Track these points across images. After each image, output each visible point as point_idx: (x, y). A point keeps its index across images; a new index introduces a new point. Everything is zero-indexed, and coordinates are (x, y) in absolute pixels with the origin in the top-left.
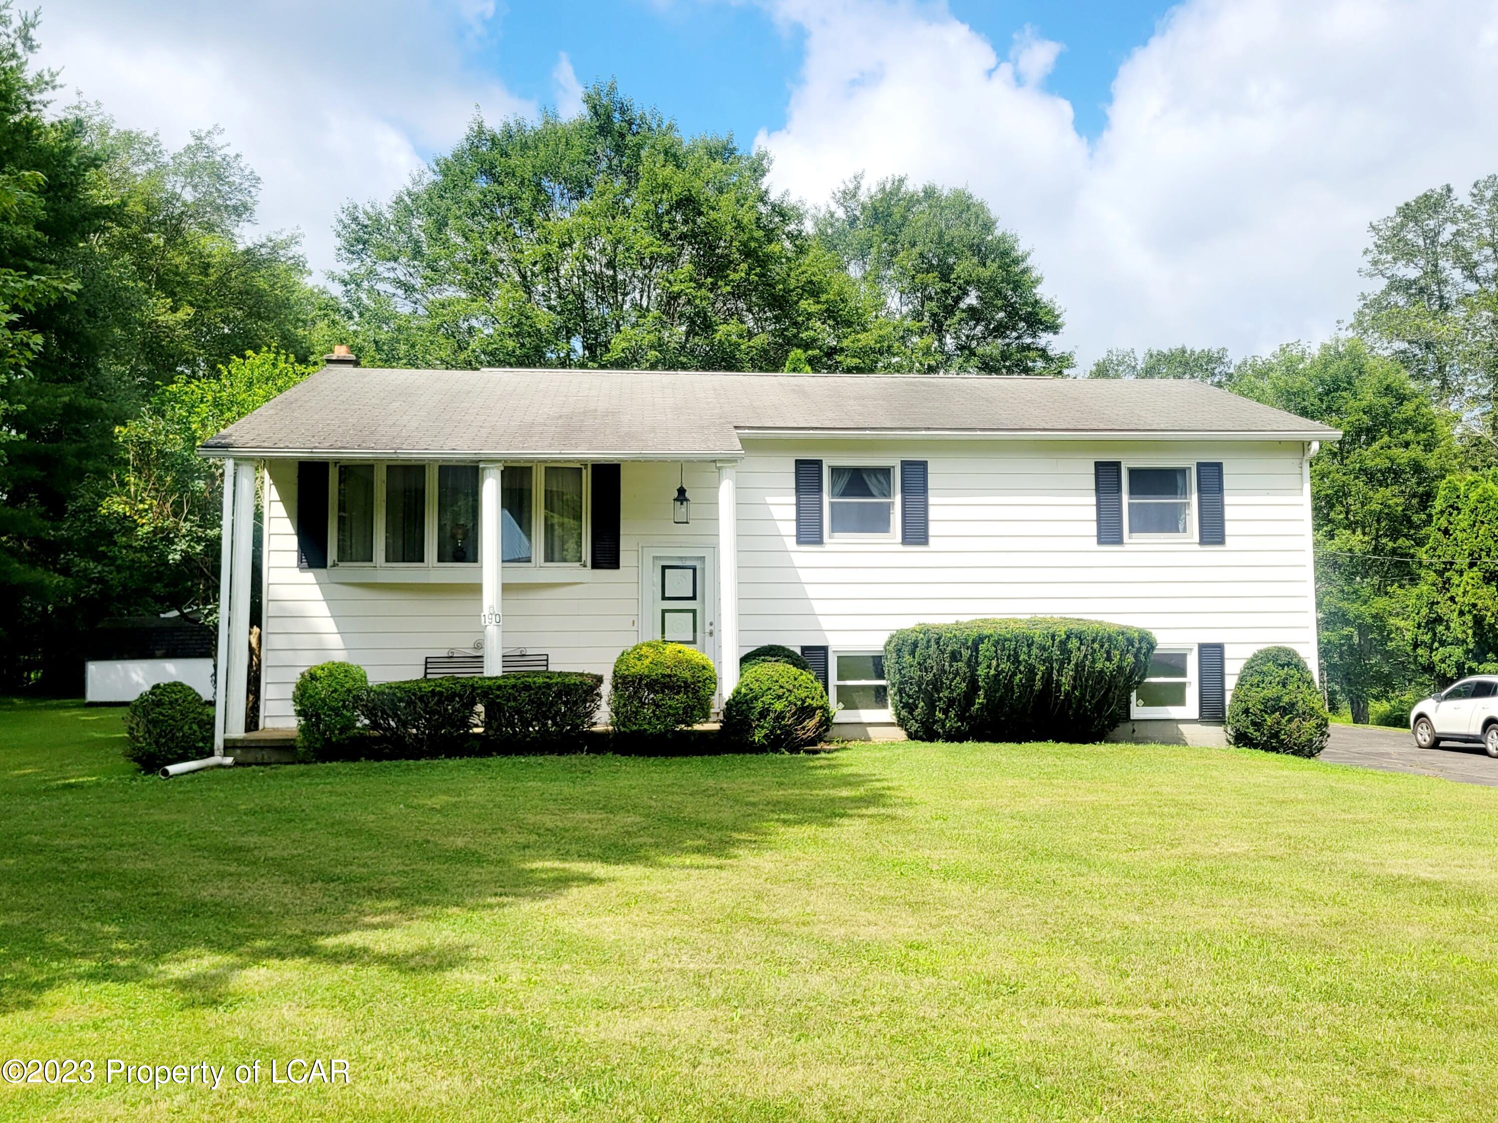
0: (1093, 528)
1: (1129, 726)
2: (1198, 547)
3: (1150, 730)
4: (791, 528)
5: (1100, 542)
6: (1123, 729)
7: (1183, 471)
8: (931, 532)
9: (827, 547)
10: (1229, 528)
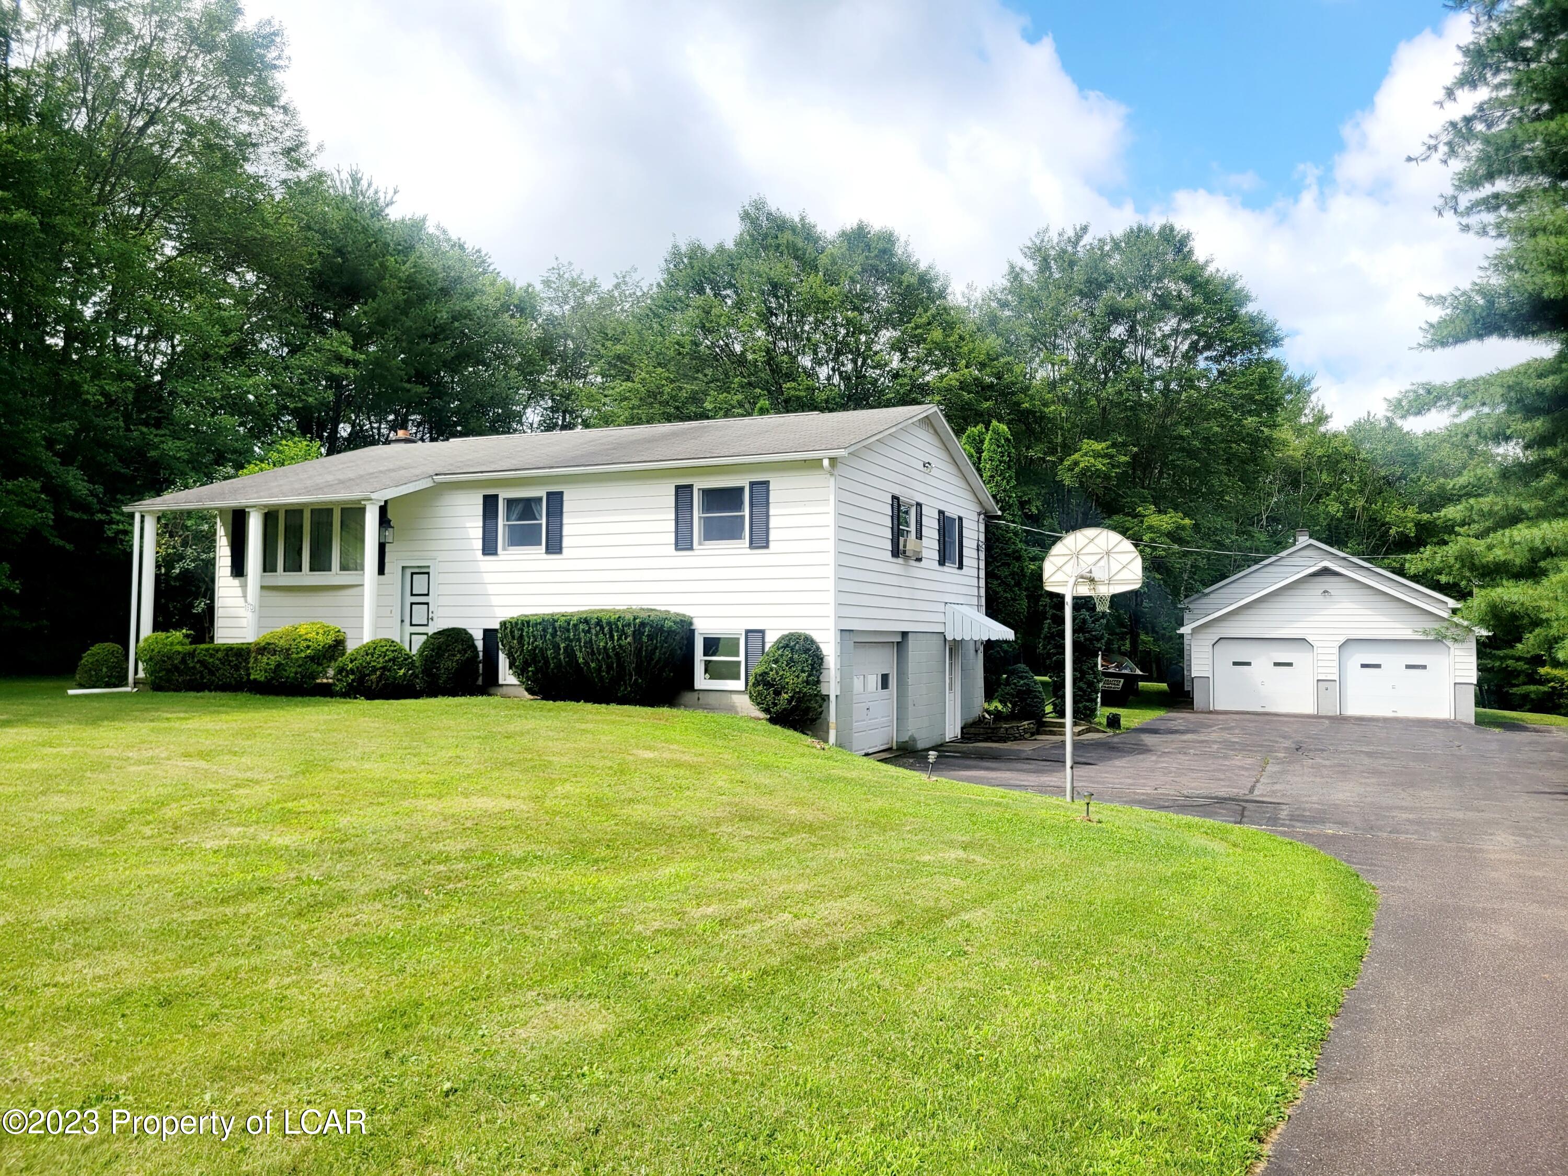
0: (671, 538)
1: (695, 695)
2: (748, 551)
3: (711, 699)
4: (479, 544)
5: (677, 549)
6: (688, 697)
7: (741, 490)
8: (564, 544)
9: (500, 557)
10: (773, 535)
